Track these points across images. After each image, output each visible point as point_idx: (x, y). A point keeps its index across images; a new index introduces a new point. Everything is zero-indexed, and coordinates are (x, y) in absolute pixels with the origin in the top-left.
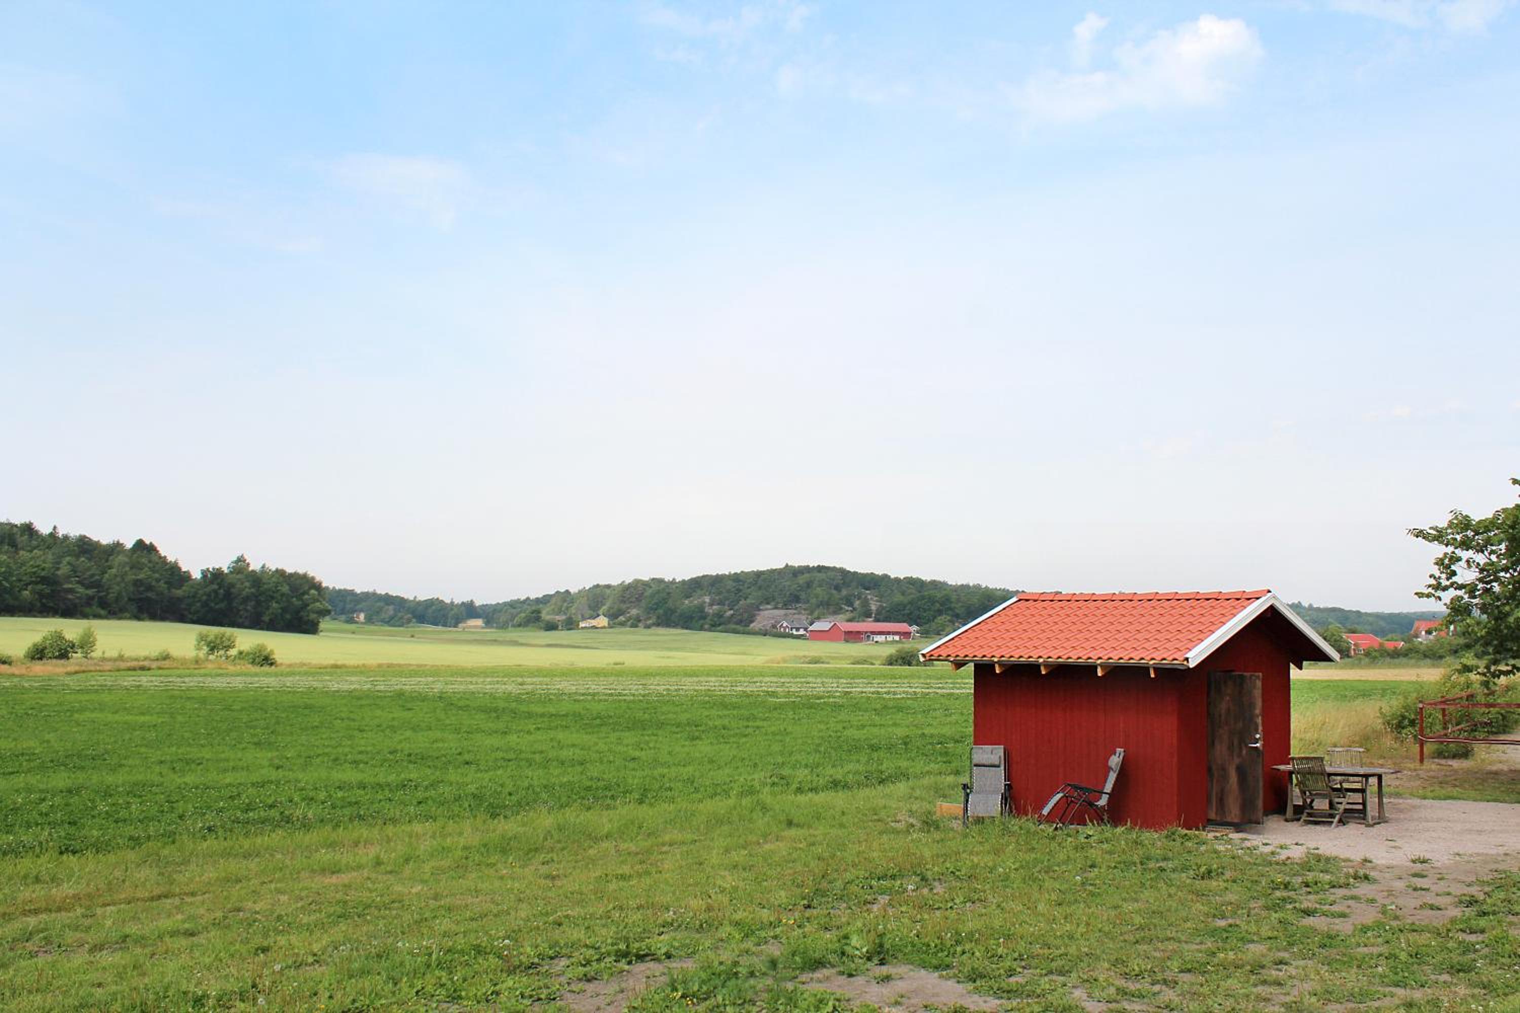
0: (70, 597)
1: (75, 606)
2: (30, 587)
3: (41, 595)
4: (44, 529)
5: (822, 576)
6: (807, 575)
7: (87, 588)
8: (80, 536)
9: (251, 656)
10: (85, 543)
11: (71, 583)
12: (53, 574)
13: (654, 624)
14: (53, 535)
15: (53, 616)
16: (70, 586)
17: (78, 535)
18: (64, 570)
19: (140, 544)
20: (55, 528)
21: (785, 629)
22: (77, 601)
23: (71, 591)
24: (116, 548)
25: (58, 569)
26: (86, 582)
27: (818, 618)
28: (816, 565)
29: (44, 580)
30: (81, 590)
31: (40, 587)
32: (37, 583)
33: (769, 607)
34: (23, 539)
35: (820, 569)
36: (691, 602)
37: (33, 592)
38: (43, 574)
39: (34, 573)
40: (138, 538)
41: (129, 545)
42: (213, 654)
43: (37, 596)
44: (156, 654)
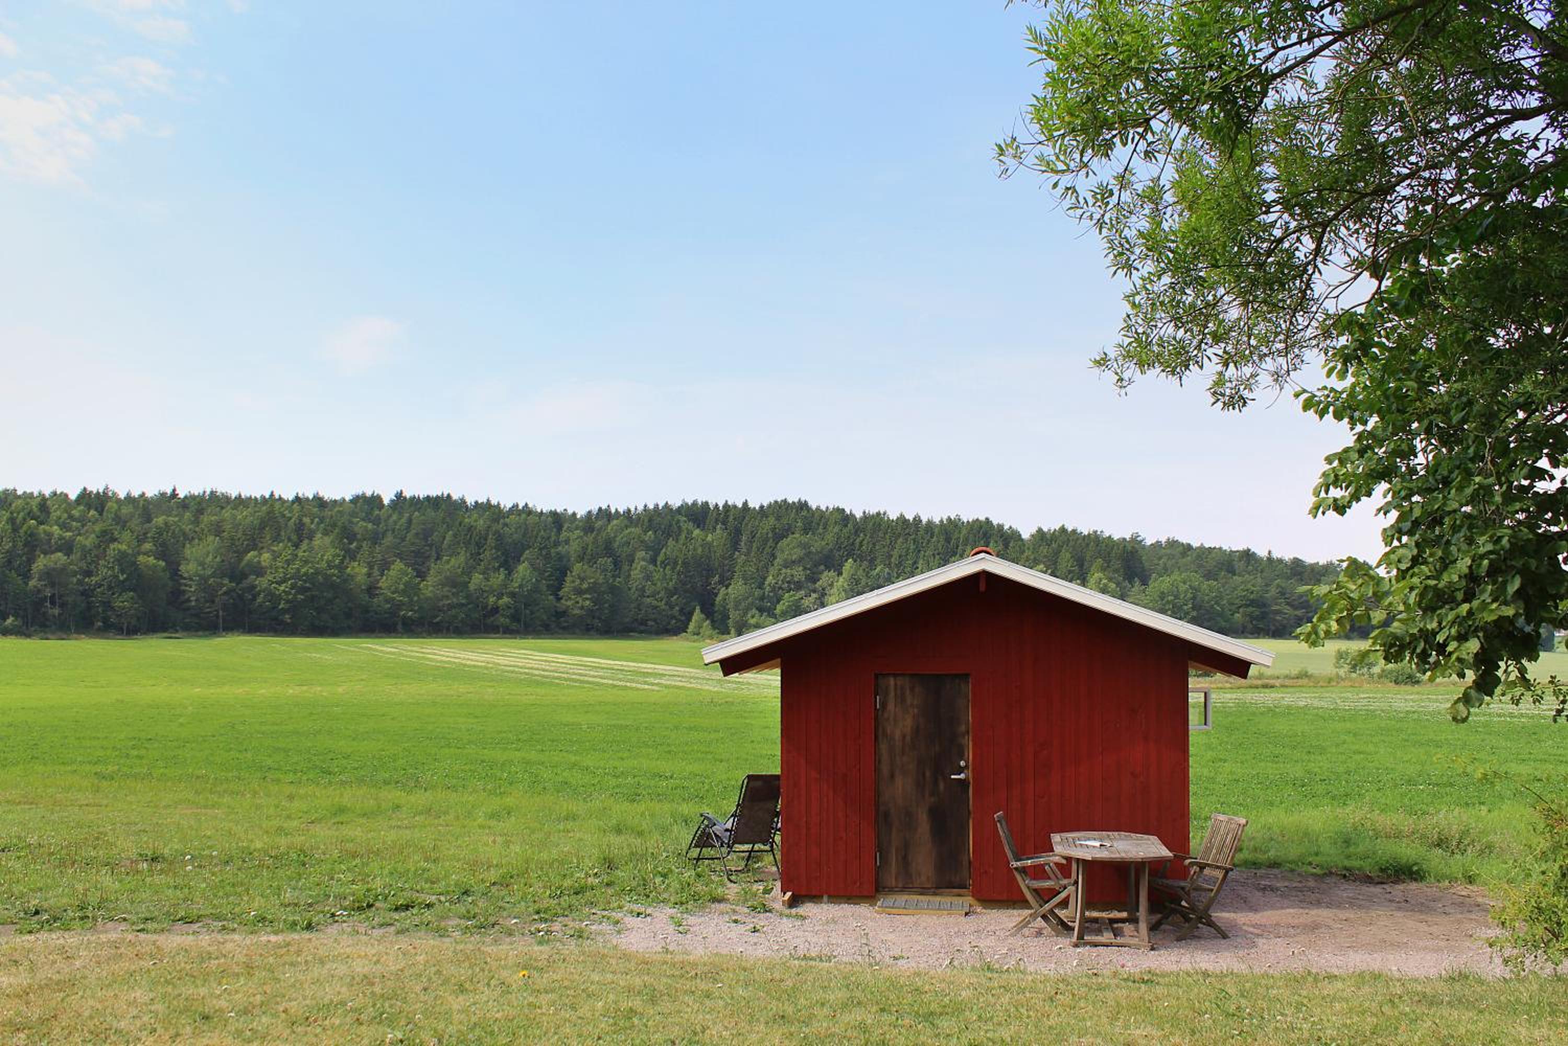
0: (1278, 618)
1: (1284, 627)
2: (1241, 610)
3: (1250, 615)
4: (1262, 553)
7: (1295, 608)
8: (1294, 558)
9: (1395, 674)
10: (1298, 565)
11: (1280, 604)
12: (1261, 597)
14: (1270, 559)
15: (1264, 638)
16: (1278, 607)
17: (1292, 557)
18: (1273, 591)
20: (1270, 552)
22: (1285, 622)
23: (1278, 612)
25: (1267, 592)
26: (1296, 603)
29: (1252, 603)
30: (1288, 610)
31: (1251, 609)
32: (1247, 606)
34: (1239, 566)
37: (1245, 615)
38: (1252, 597)
39: (1244, 596)
42: (1355, 672)
43: (1247, 619)
44: (1296, 672)
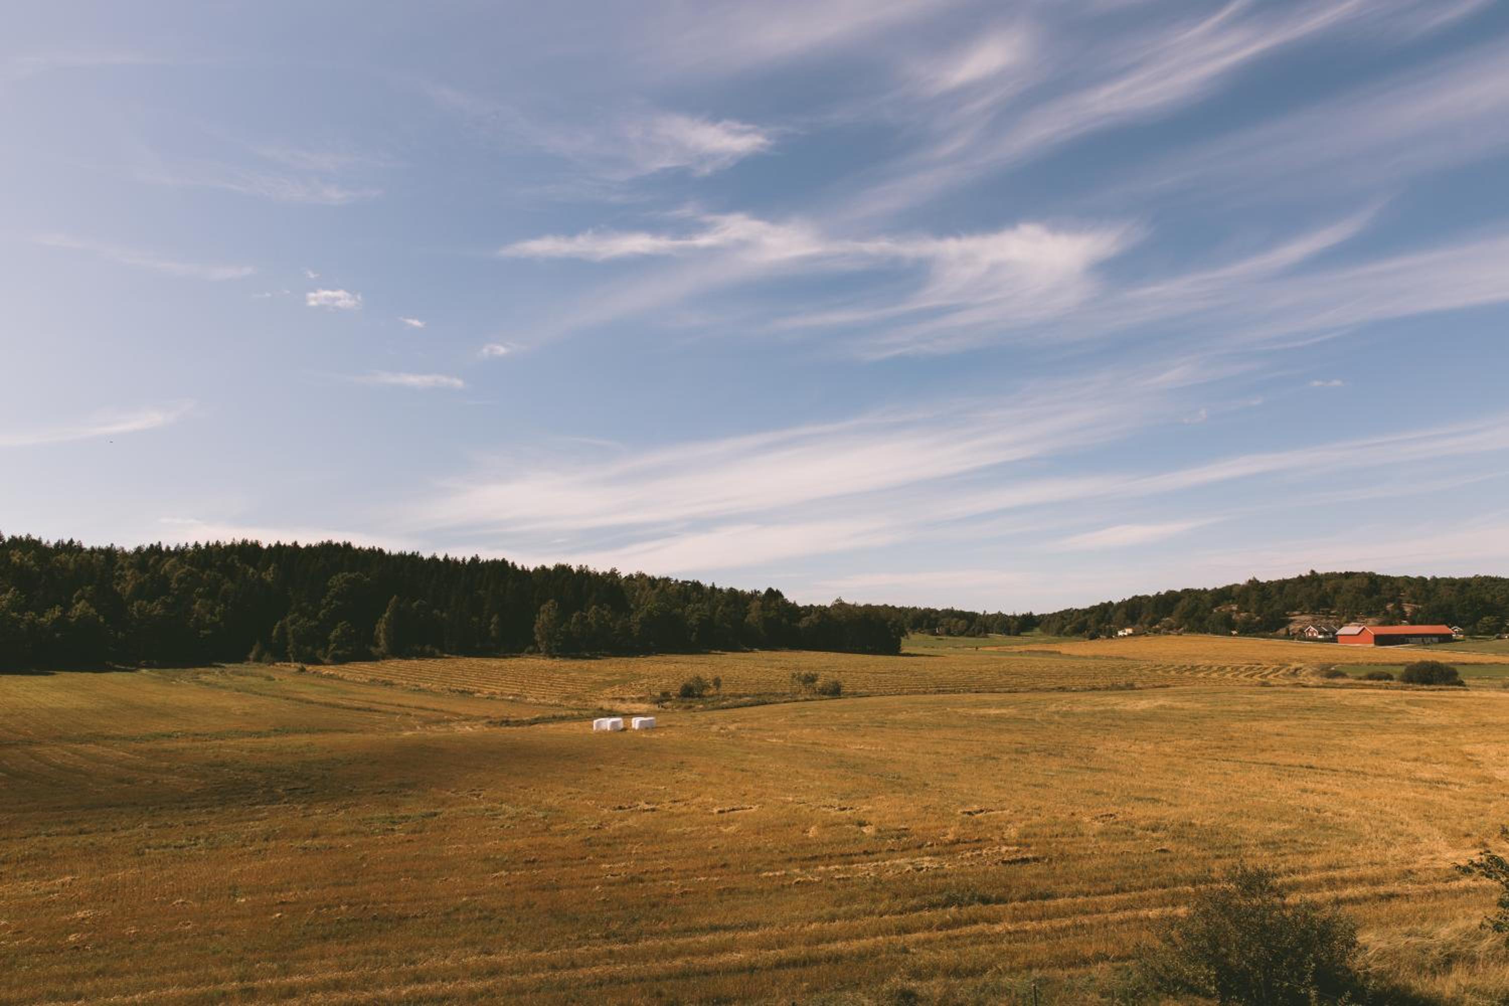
5: (1347, 583)
6: (1332, 582)
13: (1185, 631)
19: (770, 591)
21: (1312, 633)
24: (755, 595)
27: (1348, 622)
28: (1343, 572)
33: (1296, 613)
35: (1348, 575)
36: (1220, 610)
40: (768, 586)
41: (763, 591)
